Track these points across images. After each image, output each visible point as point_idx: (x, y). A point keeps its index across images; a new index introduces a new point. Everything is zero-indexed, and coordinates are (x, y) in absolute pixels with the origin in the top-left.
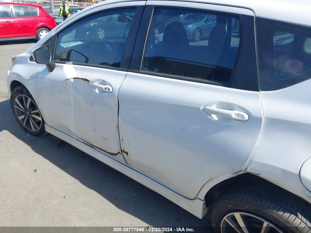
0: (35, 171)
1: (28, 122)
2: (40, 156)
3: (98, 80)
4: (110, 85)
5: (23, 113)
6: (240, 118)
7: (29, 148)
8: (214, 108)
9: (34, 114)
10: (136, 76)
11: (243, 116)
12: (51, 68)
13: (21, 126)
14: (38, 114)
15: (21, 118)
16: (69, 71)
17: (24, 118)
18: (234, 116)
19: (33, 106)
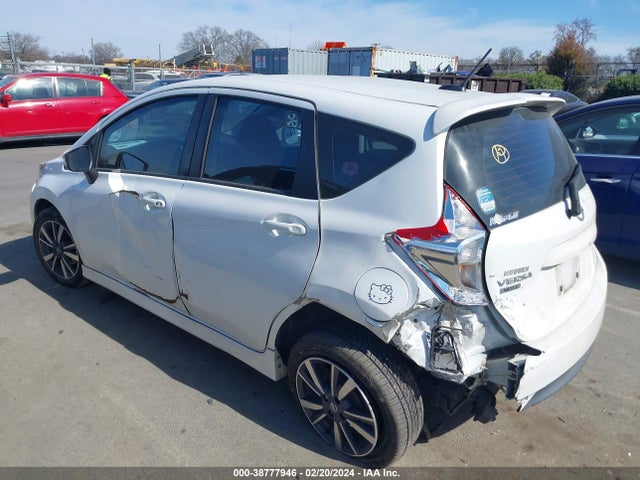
0: (61, 332)
1: (58, 265)
2: (72, 314)
3: (149, 193)
4: (164, 199)
5: (51, 250)
6: (297, 232)
7: (56, 303)
8: (274, 221)
9: (67, 250)
11: (299, 229)
12: (92, 178)
13: (48, 271)
14: (74, 251)
15: (47, 258)
16: (115, 182)
17: (53, 259)
18: (291, 230)
19: (67, 238)
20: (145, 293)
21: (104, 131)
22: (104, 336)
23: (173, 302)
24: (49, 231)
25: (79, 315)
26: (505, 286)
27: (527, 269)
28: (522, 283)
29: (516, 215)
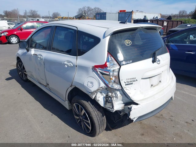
0: (19, 94)
1: (22, 75)
2: (24, 89)
3: (40, 55)
4: (42, 56)
5: (21, 71)
6: (70, 66)
7: (21, 86)
8: (66, 63)
9: (24, 71)
10: (48, 52)
11: (71, 65)
12: (28, 51)
13: (19, 76)
14: (25, 71)
15: (20, 73)
16: (33, 51)
17: (21, 74)
18: (69, 65)
19: (24, 67)
20: (41, 84)
21: (31, 37)
22: (30, 95)
23: (46, 86)
24: (20, 66)
25: (25, 89)
26: (127, 83)
27: (135, 78)
28: (134, 83)
29: (131, 61)
